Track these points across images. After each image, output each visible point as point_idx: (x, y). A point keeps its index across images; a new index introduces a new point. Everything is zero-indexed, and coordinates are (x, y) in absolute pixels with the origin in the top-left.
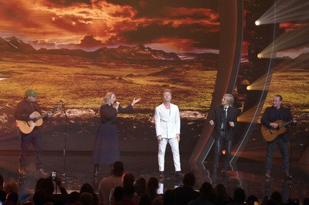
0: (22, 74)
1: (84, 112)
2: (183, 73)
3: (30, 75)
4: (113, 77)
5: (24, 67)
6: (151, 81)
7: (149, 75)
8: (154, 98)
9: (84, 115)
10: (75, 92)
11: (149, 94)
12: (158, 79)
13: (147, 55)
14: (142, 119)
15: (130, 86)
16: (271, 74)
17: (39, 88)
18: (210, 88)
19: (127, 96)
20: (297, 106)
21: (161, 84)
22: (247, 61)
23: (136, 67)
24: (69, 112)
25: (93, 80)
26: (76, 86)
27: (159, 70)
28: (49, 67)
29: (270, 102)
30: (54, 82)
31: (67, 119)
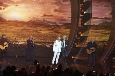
0: (2, 29)
1: (24, 43)
2: (58, 29)
3: (5, 29)
4: (34, 31)
5: (3, 27)
6: (47, 32)
7: (47, 30)
8: (48, 38)
9: (24, 44)
10: (21, 36)
11: (47, 37)
12: (50, 31)
13: (46, 23)
14: (44, 45)
15: (40, 34)
16: (89, 30)
17: (8, 34)
18: (68, 35)
19: (39, 37)
20: (98, 42)
21: (51, 33)
22: (81, 26)
23: (42, 27)
24: (18, 43)
25: (27, 31)
26: (21, 33)
27: (50, 28)
28: (11, 26)
29: (89, 40)
30: (13, 32)
31: (17, 45)
